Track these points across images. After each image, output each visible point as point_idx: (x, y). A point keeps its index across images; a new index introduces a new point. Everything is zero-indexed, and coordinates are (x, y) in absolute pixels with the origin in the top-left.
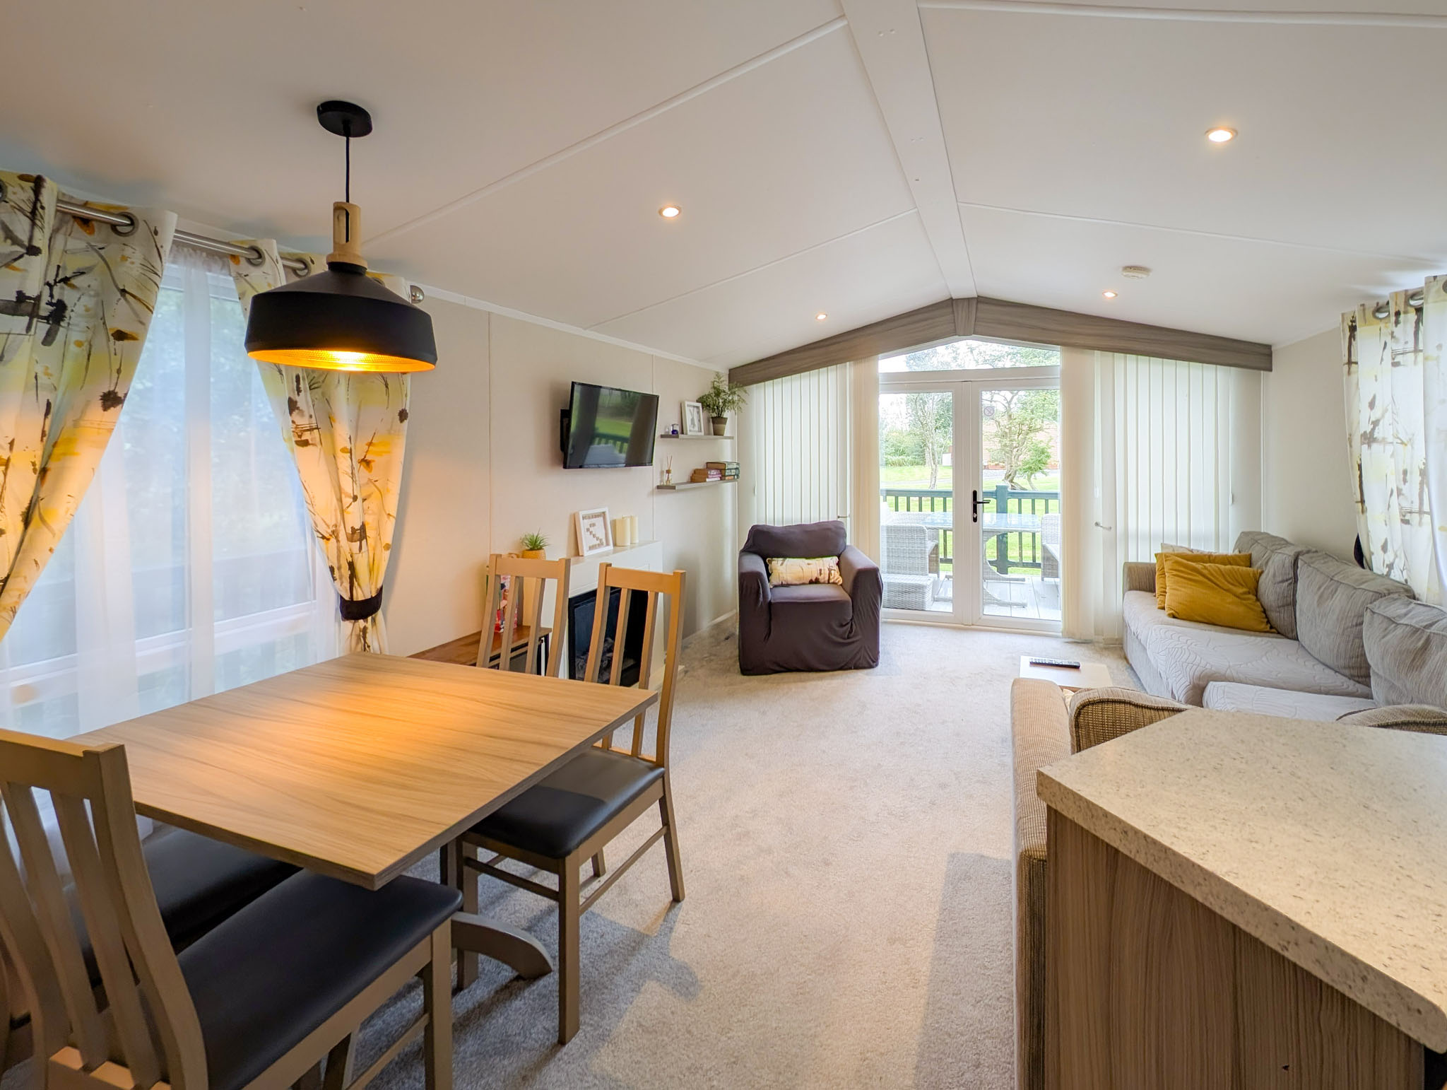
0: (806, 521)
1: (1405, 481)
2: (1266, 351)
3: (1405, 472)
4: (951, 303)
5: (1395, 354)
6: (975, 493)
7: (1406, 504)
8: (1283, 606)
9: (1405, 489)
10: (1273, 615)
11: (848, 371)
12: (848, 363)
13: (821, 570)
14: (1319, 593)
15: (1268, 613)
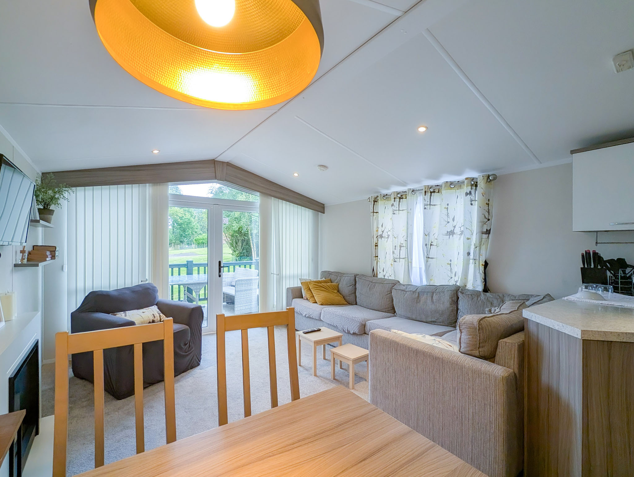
0: (128, 285)
1: (395, 249)
2: (322, 206)
3: (395, 246)
4: (213, 162)
5: (394, 211)
6: (220, 262)
7: (395, 256)
8: (351, 294)
9: (395, 251)
10: (347, 298)
11: (148, 189)
12: (147, 185)
13: (153, 315)
14: (369, 287)
15: (346, 298)
